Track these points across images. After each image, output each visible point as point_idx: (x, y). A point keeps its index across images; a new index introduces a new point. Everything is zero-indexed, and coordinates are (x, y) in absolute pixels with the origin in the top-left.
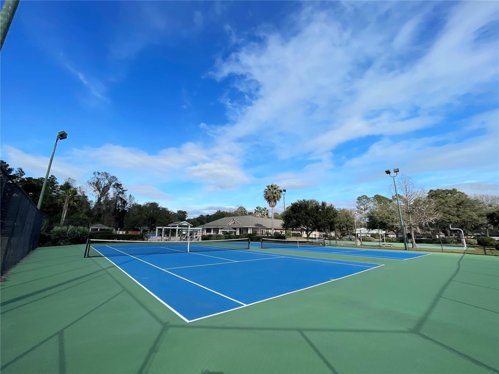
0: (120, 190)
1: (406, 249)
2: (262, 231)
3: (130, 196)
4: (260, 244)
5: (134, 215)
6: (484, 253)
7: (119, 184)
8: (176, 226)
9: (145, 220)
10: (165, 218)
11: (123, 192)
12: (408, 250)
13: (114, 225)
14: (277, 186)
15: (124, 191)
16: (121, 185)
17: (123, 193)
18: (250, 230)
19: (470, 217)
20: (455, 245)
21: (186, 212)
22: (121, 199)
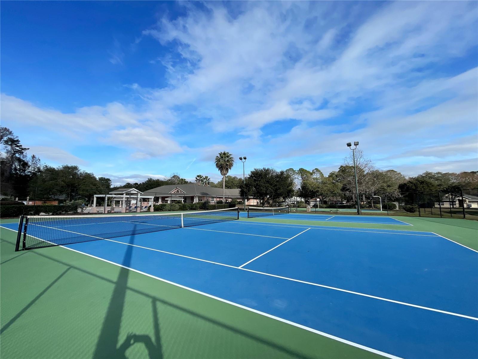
0: (18, 148)
1: (359, 214)
2: (208, 199)
3: (34, 157)
4: (246, 213)
5: (44, 181)
6: (418, 216)
7: (16, 139)
8: (122, 194)
9: (62, 187)
10: (91, 186)
11: (21, 151)
12: (361, 215)
13: (12, 193)
14: (230, 154)
15: (23, 149)
16: (18, 141)
17: (22, 153)
18: (196, 198)
19: (383, 187)
20: (368, 209)
21: (109, 179)
22: (19, 160)
